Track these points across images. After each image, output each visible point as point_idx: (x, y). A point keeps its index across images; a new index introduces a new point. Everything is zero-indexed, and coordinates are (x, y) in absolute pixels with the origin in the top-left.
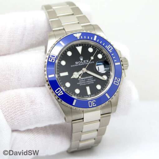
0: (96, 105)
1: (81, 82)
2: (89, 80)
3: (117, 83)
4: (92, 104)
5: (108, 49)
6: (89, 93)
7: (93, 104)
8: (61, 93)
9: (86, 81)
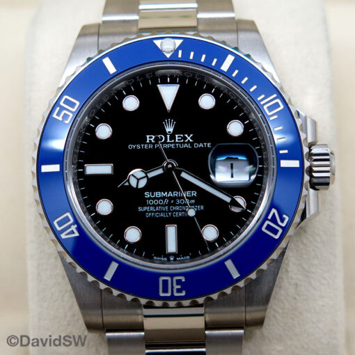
0: (183, 294)
1: (153, 205)
2: (180, 205)
3: (275, 232)
4: (172, 287)
5: (265, 107)
6: (172, 246)
7: (177, 287)
8: (73, 232)
9: (169, 204)
